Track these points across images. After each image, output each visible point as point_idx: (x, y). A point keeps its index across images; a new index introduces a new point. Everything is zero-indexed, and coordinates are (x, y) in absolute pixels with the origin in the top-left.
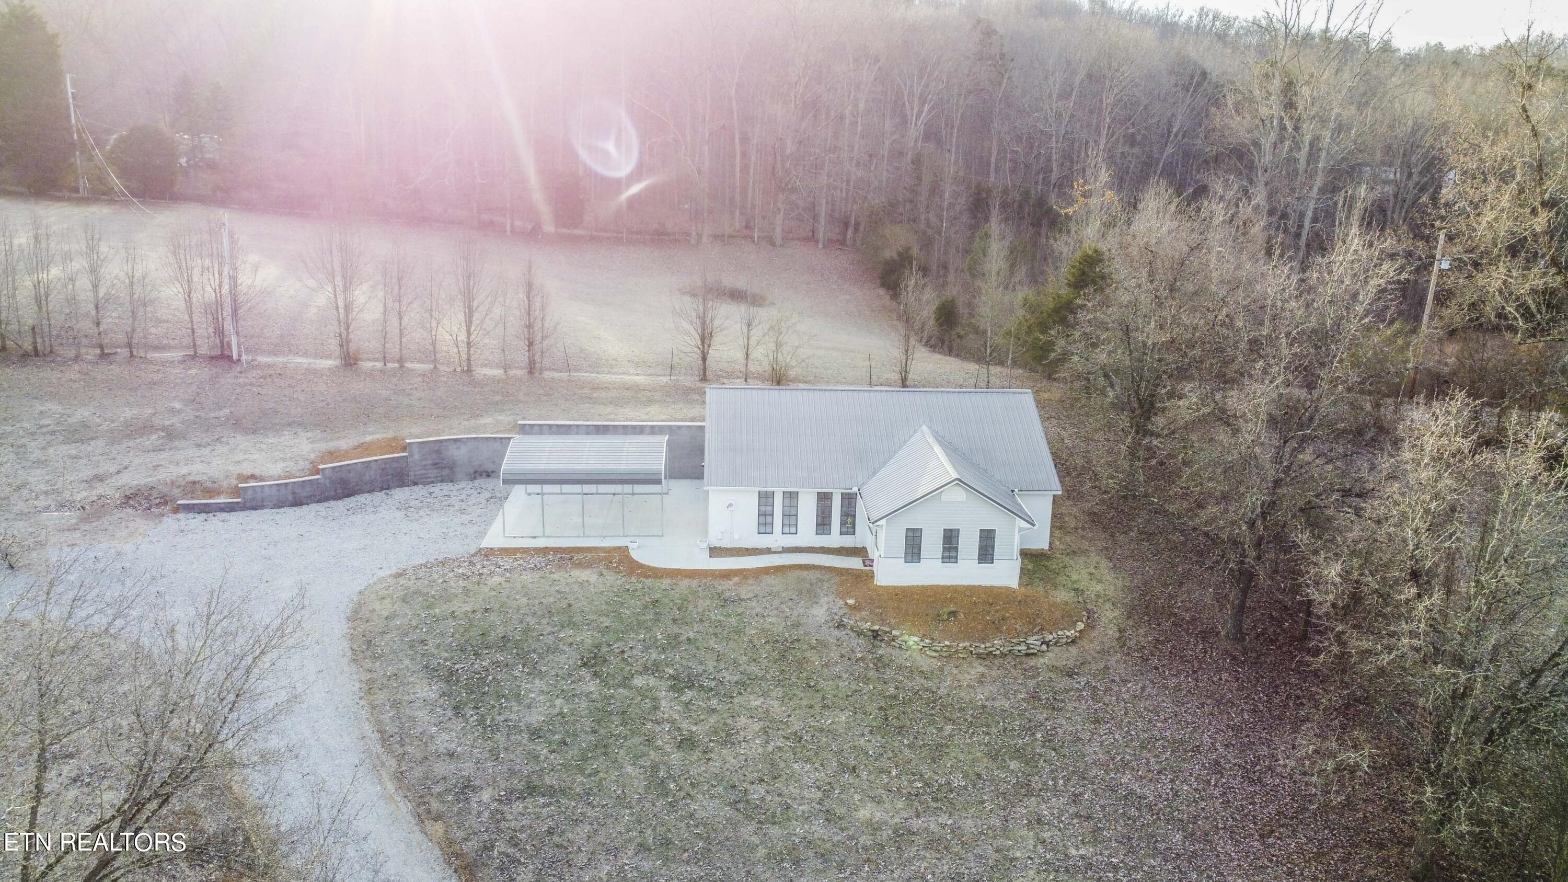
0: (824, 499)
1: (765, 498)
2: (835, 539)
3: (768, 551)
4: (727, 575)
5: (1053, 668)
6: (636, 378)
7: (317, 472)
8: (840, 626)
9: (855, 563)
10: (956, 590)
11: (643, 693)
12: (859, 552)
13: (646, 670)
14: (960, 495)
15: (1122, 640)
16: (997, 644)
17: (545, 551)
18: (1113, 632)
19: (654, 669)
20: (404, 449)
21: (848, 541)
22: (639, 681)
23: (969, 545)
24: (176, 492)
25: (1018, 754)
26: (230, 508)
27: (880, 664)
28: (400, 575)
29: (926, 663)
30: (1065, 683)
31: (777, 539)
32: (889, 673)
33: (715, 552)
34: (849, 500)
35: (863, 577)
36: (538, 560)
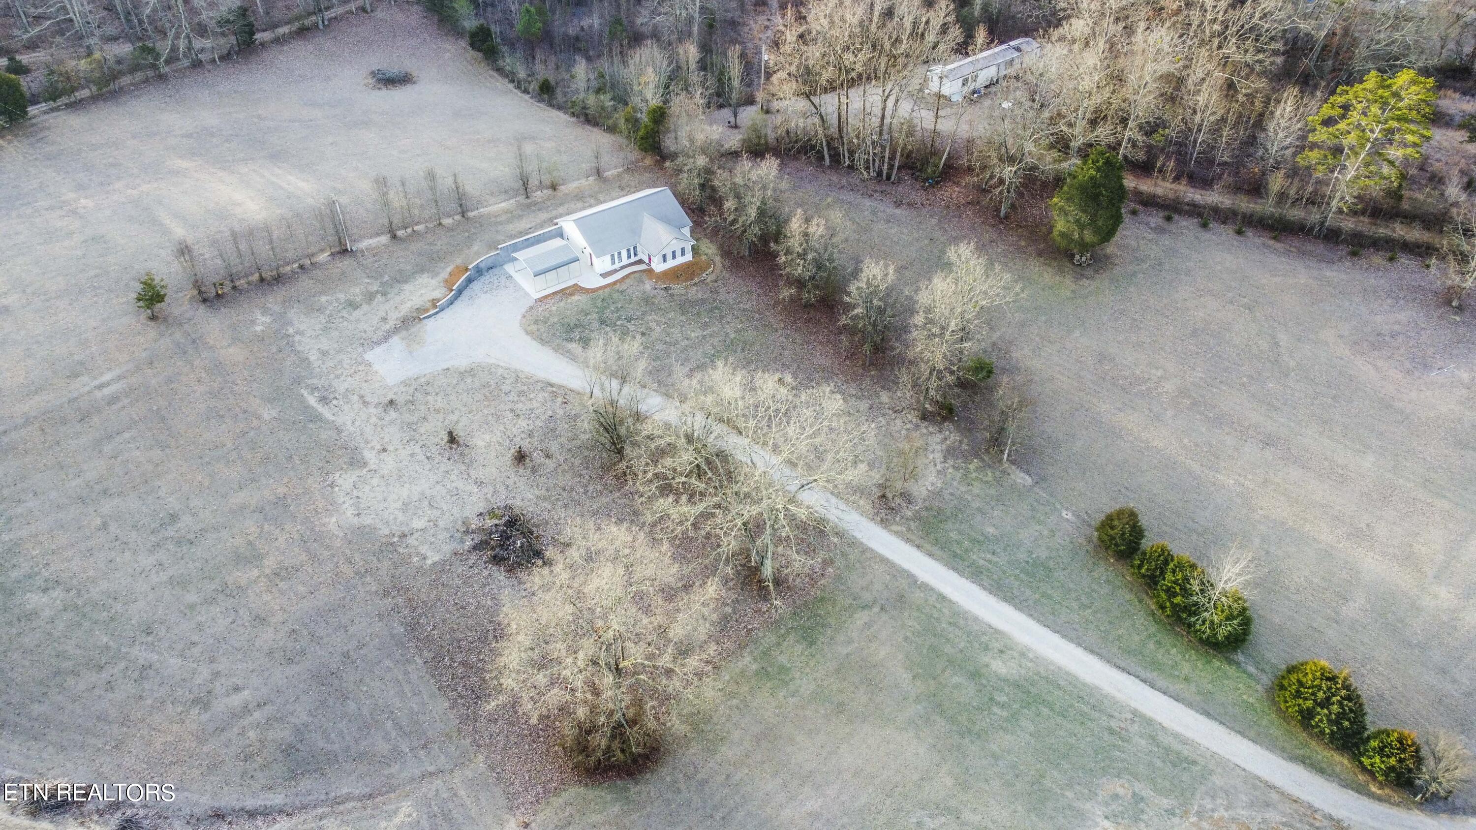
0: (628, 250)
1: (613, 256)
2: (633, 259)
3: (616, 271)
4: (615, 283)
5: (712, 281)
6: (500, 205)
7: (452, 290)
8: (656, 289)
9: (643, 267)
10: (677, 266)
11: (622, 325)
12: (640, 262)
13: (617, 320)
14: (675, 241)
15: (723, 266)
16: (696, 280)
17: (555, 293)
18: (720, 265)
19: (619, 318)
20: (467, 270)
21: (637, 258)
22: (618, 323)
23: (678, 253)
24: (415, 314)
25: (716, 308)
26: (437, 313)
27: (672, 296)
28: (524, 316)
29: (683, 291)
30: (716, 285)
31: (617, 265)
32: (676, 298)
33: (604, 275)
34: (635, 248)
35: (650, 272)
36: (557, 297)
